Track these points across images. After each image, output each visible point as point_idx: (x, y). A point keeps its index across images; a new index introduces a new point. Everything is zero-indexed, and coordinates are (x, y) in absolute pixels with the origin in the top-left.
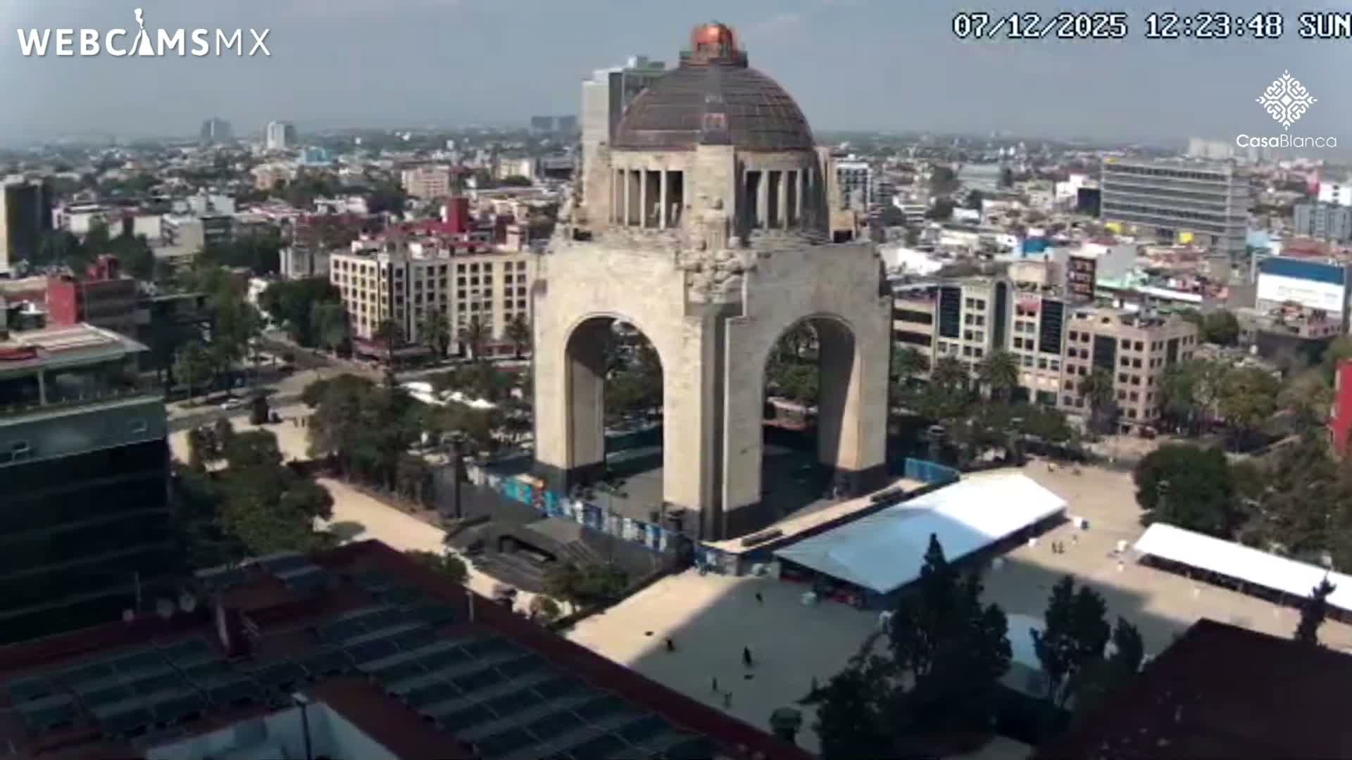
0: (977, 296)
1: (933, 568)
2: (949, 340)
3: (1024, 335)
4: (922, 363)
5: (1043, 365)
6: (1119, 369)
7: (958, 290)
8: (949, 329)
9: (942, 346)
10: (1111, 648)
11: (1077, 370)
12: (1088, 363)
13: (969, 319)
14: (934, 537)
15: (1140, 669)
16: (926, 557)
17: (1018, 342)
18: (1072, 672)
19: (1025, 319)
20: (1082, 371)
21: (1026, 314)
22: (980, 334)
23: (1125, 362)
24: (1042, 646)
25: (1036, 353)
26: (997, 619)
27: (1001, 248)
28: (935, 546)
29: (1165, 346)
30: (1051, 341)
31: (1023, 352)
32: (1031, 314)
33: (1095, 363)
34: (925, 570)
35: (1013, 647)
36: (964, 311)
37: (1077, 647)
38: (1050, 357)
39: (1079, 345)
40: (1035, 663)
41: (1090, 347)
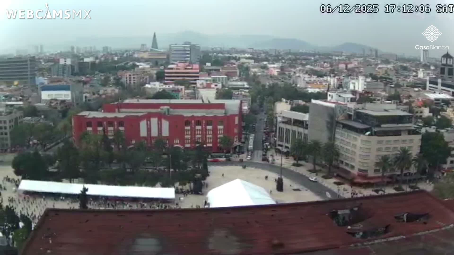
10: (21, 224)
18: (12, 234)
29: (14, 120)
37: (11, 226)
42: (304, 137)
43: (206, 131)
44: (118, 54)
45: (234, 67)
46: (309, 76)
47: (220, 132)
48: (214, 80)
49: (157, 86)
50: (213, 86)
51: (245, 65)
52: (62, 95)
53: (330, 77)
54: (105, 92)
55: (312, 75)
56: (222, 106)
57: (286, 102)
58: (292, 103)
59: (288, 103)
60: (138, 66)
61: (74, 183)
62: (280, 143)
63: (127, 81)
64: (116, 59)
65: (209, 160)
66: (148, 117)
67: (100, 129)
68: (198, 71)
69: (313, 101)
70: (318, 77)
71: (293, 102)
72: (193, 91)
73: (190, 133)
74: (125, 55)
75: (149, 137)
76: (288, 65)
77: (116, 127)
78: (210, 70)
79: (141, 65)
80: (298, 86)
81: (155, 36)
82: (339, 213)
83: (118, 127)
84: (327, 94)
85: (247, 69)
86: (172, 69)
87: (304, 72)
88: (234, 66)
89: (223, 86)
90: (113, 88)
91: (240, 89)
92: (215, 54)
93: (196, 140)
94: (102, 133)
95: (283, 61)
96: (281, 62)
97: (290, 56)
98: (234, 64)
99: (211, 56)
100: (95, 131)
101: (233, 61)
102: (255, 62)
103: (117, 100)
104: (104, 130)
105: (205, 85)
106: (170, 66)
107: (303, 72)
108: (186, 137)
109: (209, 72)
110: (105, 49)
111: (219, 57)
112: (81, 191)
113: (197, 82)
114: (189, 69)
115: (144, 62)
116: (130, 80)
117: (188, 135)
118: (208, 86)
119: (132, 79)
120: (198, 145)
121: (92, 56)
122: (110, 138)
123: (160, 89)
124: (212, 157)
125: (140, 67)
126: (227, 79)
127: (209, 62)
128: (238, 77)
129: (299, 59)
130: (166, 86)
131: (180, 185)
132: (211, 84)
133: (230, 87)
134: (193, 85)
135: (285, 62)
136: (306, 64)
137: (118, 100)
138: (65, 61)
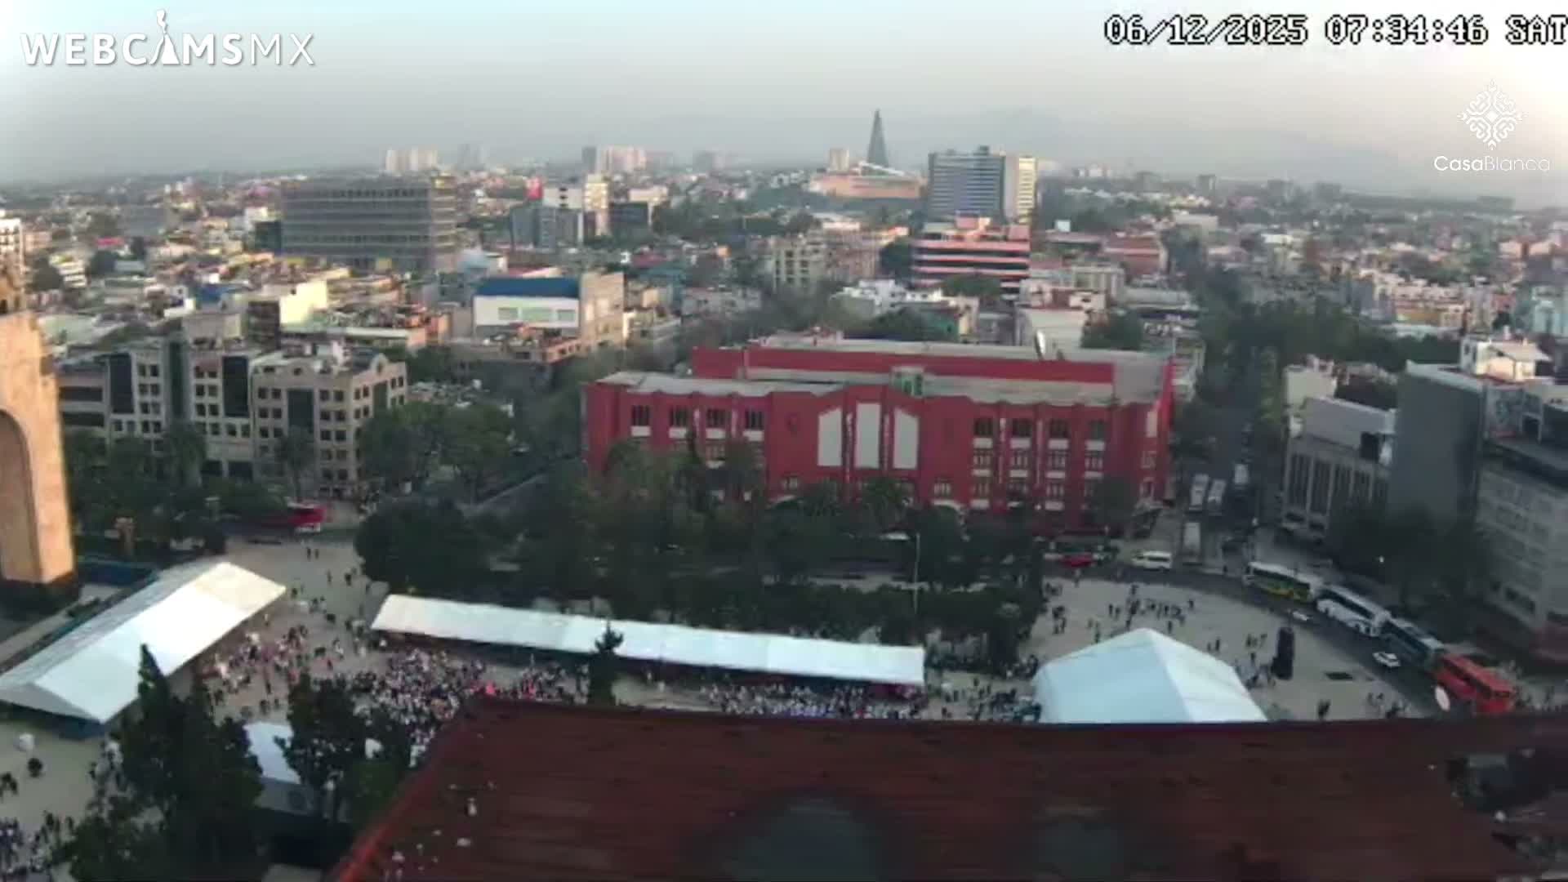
0: (151, 361)
1: (151, 685)
2: (124, 418)
3: (207, 400)
4: (100, 447)
5: (232, 432)
6: (319, 425)
7: (126, 357)
8: (122, 402)
9: (118, 425)
10: (372, 746)
11: (271, 433)
12: (283, 423)
13: (143, 389)
14: (144, 649)
15: (413, 763)
16: (141, 673)
17: (201, 409)
18: (335, 778)
19: (207, 381)
20: (278, 432)
21: (206, 374)
22: (156, 405)
23: (325, 416)
24: (293, 754)
25: (222, 420)
26: (235, 734)
27: (170, 301)
28: (148, 660)
29: (371, 392)
30: (237, 402)
31: (209, 419)
32: (213, 375)
33: (291, 423)
34: (142, 688)
35: (262, 762)
36: (136, 379)
37: (333, 749)
38: (238, 422)
39: (270, 403)
40: (291, 776)
41: (283, 404)
42: (1375, 494)
43: (1045, 459)
44: (751, 180)
45: (1149, 239)
46: (1402, 280)
47: (1094, 464)
48: (1081, 284)
49: (883, 293)
50: (1075, 301)
51: (1187, 236)
52: (548, 311)
53: (1472, 285)
54: (703, 307)
55: (1412, 277)
56: (1102, 373)
57: (1323, 368)
58: (1339, 371)
59: (1330, 371)
60: (818, 223)
61: (573, 613)
62: (1296, 510)
63: (778, 272)
64: (742, 195)
65: (1048, 556)
66: (848, 400)
67: (678, 433)
68: (1025, 247)
69: (1413, 368)
70: (1431, 282)
71: (1345, 370)
72: (1004, 316)
73: (988, 459)
74: (774, 185)
75: (848, 468)
76: (1330, 238)
77: (734, 430)
78: (1070, 245)
79: (828, 220)
80: (1364, 313)
81: (877, 120)
82: (1471, 764)
83: (740, 432)
84: (1457, 344)
85: (1195, 245)
86: (936, 236)
87: (1385, 266)
88: (1149, 234)
89: (1110, 303)
90: (728, 296)
91: (1169, 318)
92: (1085, 190)
93: (1011, 487)
94: (684, 448)
95: (1316, 223)
96: (1307, 225)
97: (1339, 206)
98: (1149, 227)
99: (1069, 198)
100: (659, 438)
101: (1147, 218)
102: (1221, 223)
103: (743, 338)
104: (691, 438)
105: (1048, 297)
106: (931, 228)
107: (1380, 264)
108: (978, 472)
109: (1064, 253)
110: (704, 160)
111: (1098, 199)
112: (598, 644)
113: (1024, 284)
114: (994, 239)
115: (838, 211)
116: (790, 272)
117: (983, 467)
118: (1060, 302)
119: (797, 266)
120: (1014, 504)
121: (657, 182)
122: (713, 465)
123: (893, 305)
124: (1060, 548)
125: (827, 226)
126: (1122, 280)
127: (1064, 218)
128: (1162, 273)
129: (1368, 219)
130: (914, 296)
131: (944, 638)
132: (1071, 293)
133: (1133, 307)
134: (1007, 297)
135: (1322, 227)
136: (1393, 238)
137: (748, 337)
138: (563, 198)
